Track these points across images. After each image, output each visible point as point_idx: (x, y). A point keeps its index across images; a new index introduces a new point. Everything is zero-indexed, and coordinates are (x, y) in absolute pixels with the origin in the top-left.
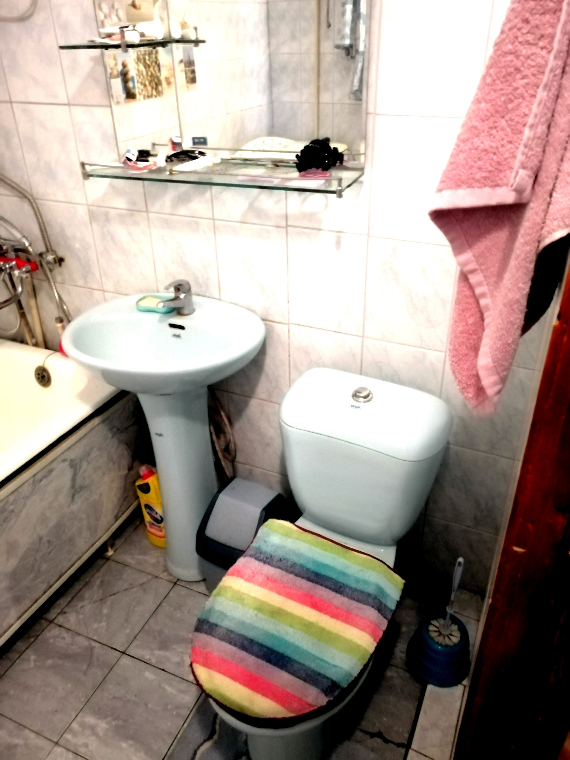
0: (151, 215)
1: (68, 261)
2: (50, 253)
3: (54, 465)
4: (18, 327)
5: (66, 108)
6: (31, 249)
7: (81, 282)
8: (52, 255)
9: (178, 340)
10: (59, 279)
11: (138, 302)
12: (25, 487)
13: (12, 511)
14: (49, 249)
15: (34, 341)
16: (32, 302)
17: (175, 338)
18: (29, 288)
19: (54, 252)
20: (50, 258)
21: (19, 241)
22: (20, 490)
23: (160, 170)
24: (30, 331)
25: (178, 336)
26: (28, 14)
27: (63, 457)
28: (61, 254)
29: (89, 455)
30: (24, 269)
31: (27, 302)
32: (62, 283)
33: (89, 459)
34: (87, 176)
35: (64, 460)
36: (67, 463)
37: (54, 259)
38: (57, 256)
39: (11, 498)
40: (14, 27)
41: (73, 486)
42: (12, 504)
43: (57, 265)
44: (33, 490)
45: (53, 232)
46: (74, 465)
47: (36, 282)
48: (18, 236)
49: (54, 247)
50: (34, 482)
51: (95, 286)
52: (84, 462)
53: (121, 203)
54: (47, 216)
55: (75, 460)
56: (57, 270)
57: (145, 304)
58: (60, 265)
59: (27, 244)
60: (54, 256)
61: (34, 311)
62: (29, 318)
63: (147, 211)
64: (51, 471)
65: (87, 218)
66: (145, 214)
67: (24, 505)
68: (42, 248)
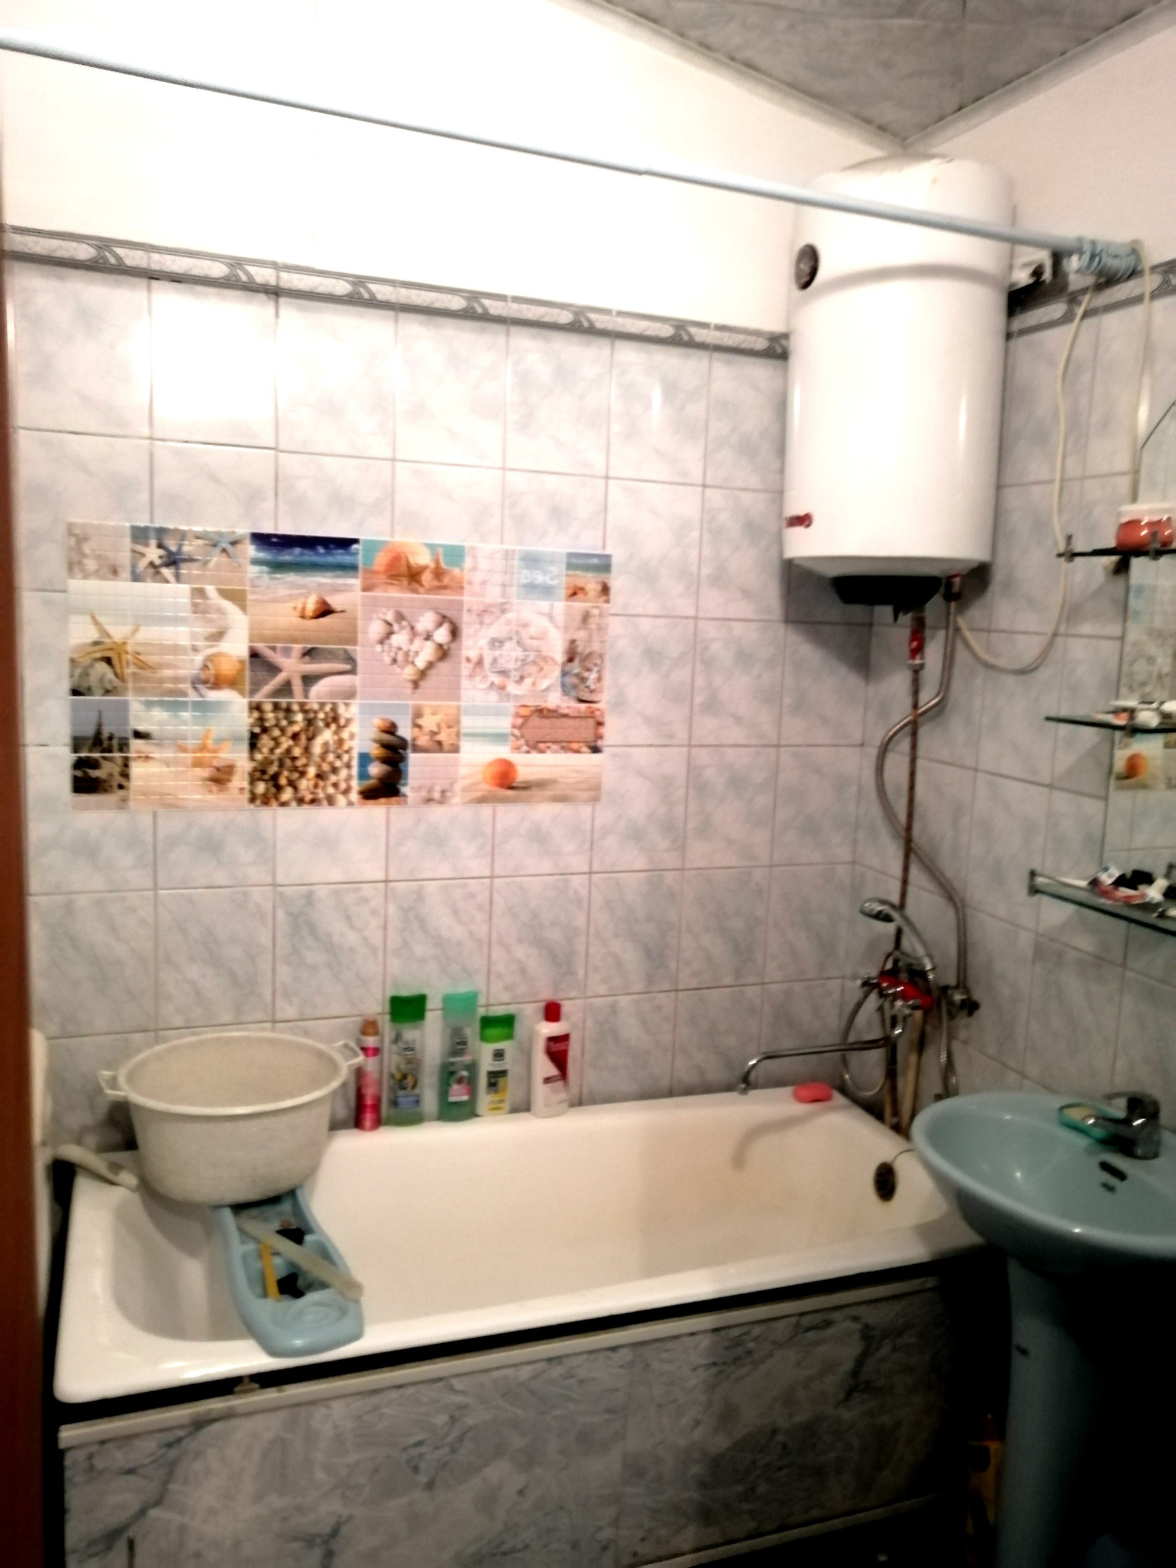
0: (1129, 974)
1: (983, 1012)
2: (961, 990)
3: (836, 1316)
4: (877, 1089)
5: (1046, 790)
6: (931, 977)
7: (992, 1050)
8: (962, 994)
9: (1109, 1194)
10: (963, 1034)
11: (1062, 1108)
12: (781, 1324)
13: (749, 1353)
14: (962, 984)
15: (895, 1120)
16: (913, 1059)
17: (1102, 1190)
18: (915, 1035)
19: (967, 990)
20: (958, 997)
21: (919, 959)
22: (773, 1324)
23: (1148, 907)
24: (895, 1103)
25: (1110, 1189)
26: (1031, 667)
27: (854, 1311)
28: (977, 996)
29: (900, 1334)
30: (911, 1002)
31: (907, 1058)
32: (965, 1043)
33: (899, 1341)
34: (1034, 890)
35: (856, 1319)
36: (858, 1326)
37: (963, 1001)
38: (969, 999)
39: (757, 1330)
40: (1010, 681)
41: (855, 1373)
42: (753, 1340)
43: (965, 1012)
44: (792, 1338)
45: (976, 959)
46: (870, 1338)
47: (929, 1028)
48: (920, 951)
49: (971, 983)
50: (797, 1325)
51: (1012, 1063)
52: (887, 1341)
53: (1085, 943)
54: (975, 933)
55: (873, 1329)
56: (962, 1020)
57: (1075, 1114)
58: (970, 1014)
59: (928, 967)
60: (964, 997)
61: (911, 1075)
62: (900, 1083)
63: (1124, 966)
64: (828, 1324)
65: (1029, 952)
66: (1120, 970)
67: (770, 1355)
68: (951, 980)
